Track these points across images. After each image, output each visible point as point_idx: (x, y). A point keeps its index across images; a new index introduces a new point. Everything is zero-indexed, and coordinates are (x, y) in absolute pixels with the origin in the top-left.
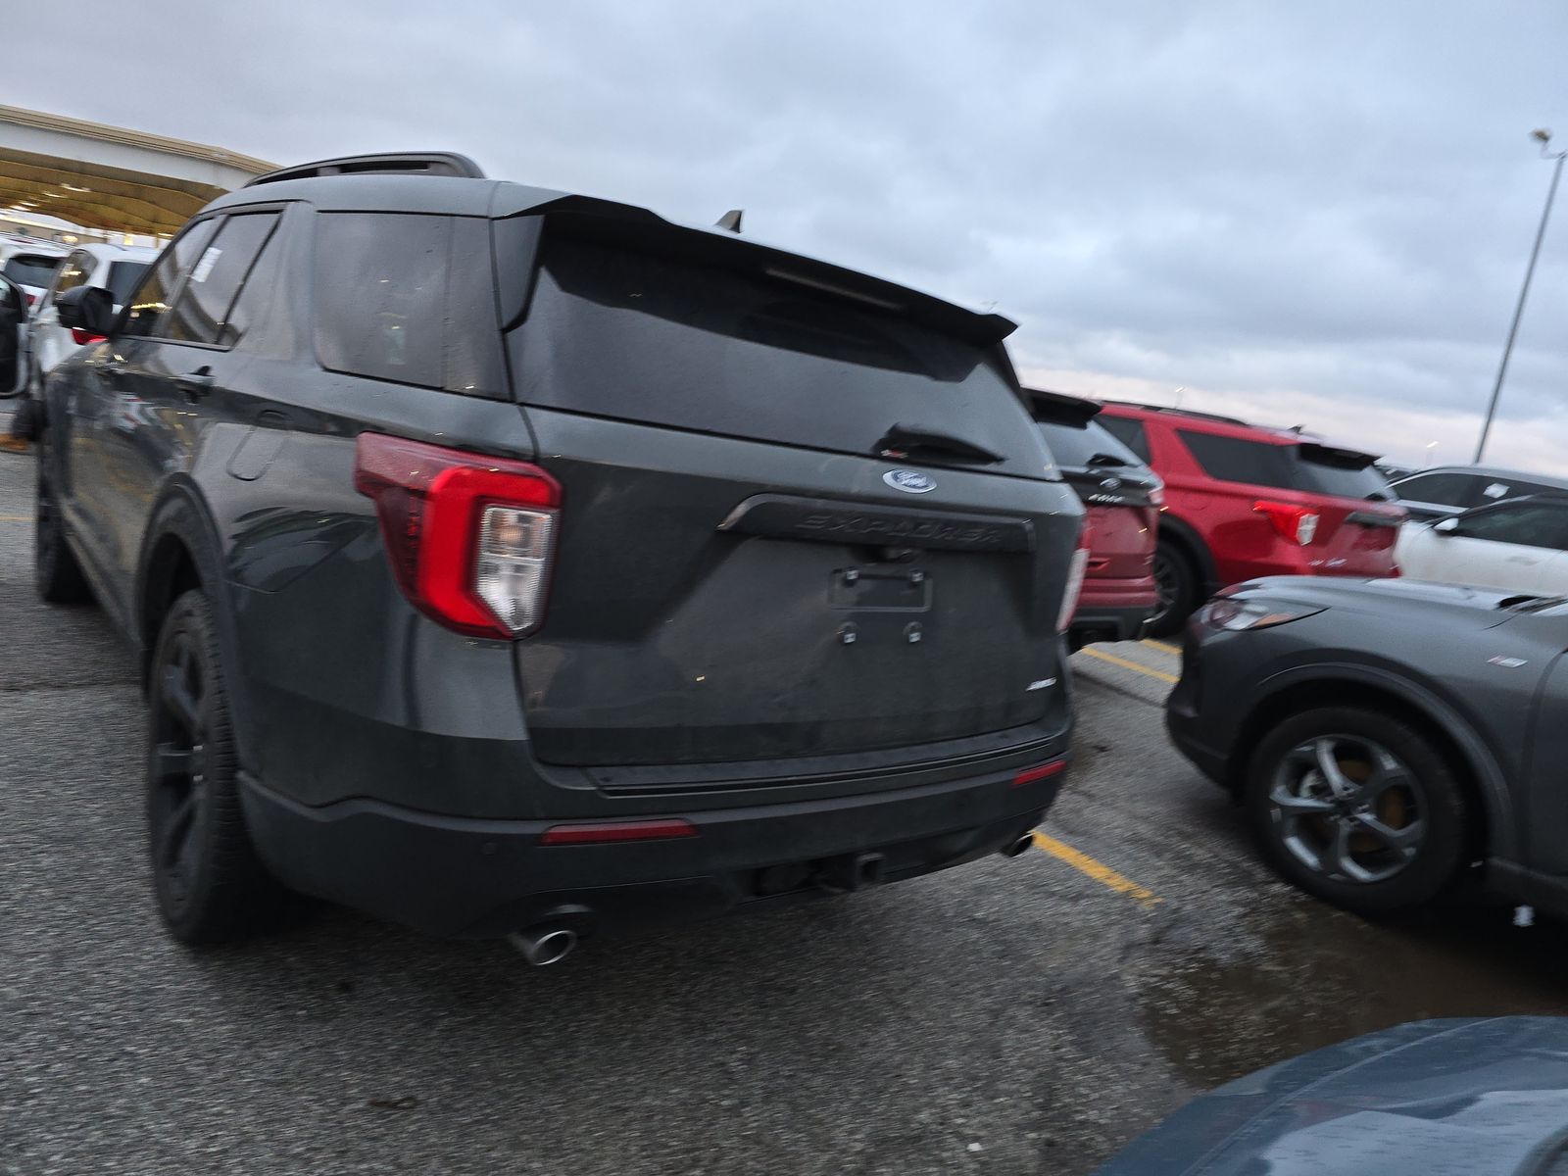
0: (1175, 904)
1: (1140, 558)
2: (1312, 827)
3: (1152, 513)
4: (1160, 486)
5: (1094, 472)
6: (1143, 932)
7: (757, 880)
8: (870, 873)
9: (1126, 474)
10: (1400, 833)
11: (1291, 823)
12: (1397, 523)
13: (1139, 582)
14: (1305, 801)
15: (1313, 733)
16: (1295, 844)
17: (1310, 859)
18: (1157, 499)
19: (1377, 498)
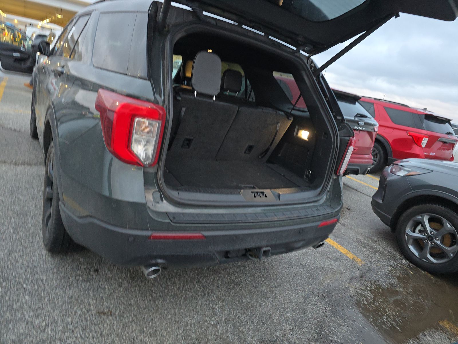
0: (369, 264)
1: (369, 148)
2: (419, 243)
3: (374, 134)
4: (378, 125)
5: (356, 119)
6: (357, 273)
7: (226, 254)
8: (266, 253)
9: (367, 120)
10: (449, 249)
11: (411, 241)
12: (455, 143)
13: (367, 156)
14: (417, 234)
15: (422, 212)
16: (411, 248)
17: (416, 253)
18: (376, 130)
19: (450, 134)
